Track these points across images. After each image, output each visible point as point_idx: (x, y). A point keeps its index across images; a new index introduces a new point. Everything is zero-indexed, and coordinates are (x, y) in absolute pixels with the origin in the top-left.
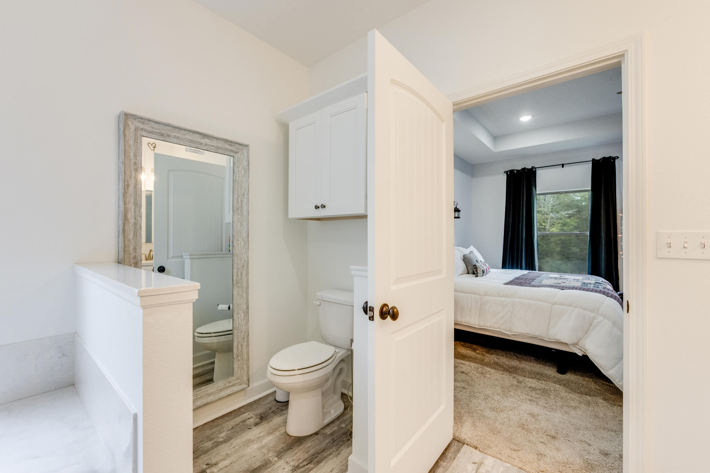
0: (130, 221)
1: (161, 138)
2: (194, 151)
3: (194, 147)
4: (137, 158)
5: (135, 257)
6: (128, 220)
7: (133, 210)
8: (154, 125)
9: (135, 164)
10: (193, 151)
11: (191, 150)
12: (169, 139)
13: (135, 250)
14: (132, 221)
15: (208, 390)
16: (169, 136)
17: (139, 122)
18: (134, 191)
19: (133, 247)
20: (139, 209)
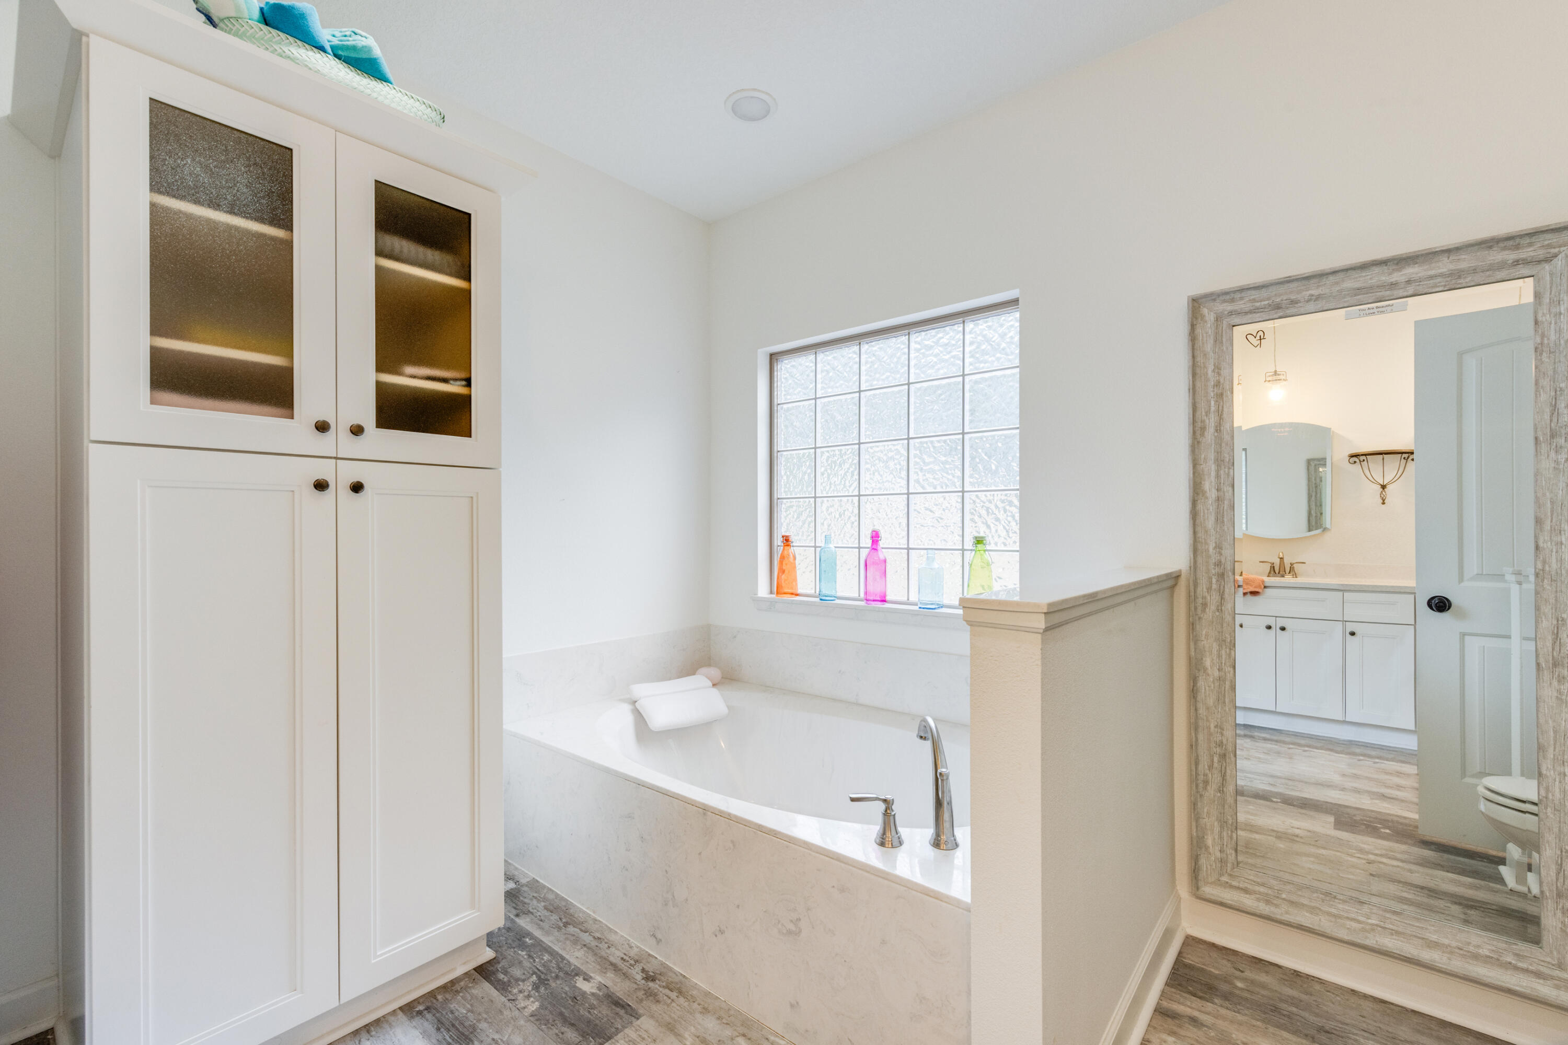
0: (1208, 494)
1: (1276, 313)
2: (1371, 311)
3: (1370, 301)
4: (1222, 372)
5: (1219, 564)
6: (1204, 493)
7: (1213, 474)
8: (1254, 294)
9: (1217, 386)
10: (1368, 312)
11: (1362, 313)
12: (1296, 310)
13: (1218, 550)
14: (1212, 494)
15: (1426, 929)
16: (1294, 302)
17: (1224, 301)
18: (1215, 437)
19: (1214, 545)
20: (1226, 470)
